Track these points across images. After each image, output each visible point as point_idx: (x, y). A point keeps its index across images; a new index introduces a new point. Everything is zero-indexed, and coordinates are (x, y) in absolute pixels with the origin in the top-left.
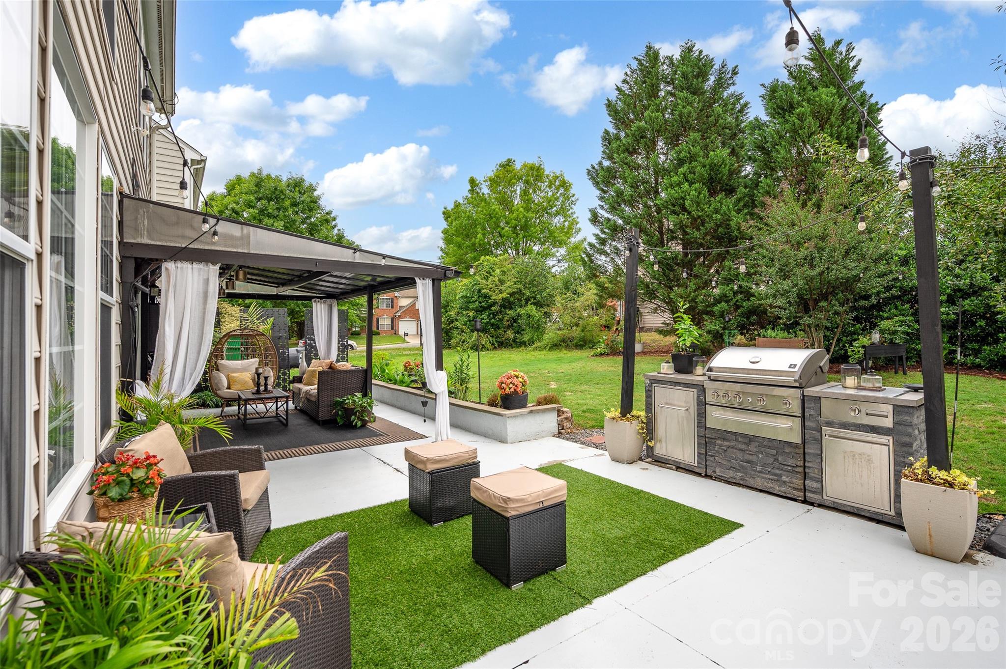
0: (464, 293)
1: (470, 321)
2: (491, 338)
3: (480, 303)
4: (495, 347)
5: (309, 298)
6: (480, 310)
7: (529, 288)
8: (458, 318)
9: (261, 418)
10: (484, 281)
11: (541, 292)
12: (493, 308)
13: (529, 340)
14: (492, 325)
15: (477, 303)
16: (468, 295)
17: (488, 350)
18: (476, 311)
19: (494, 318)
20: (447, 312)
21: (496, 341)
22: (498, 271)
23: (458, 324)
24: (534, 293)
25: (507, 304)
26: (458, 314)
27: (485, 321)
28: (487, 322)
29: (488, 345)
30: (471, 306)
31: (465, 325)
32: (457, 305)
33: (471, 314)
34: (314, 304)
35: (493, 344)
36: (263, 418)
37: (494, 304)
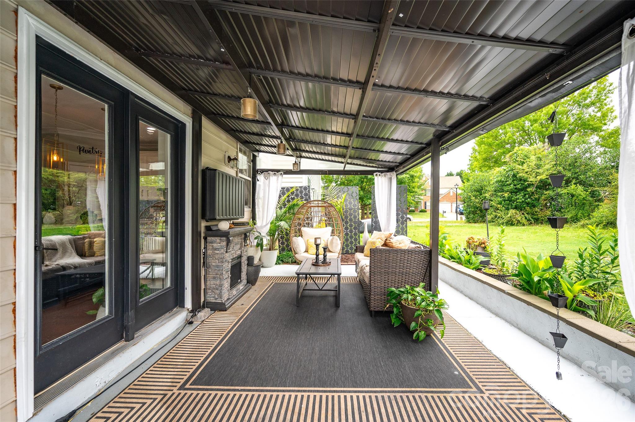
0: (499, 179)
1: (505, 201)
2: (526, 215)
3: (515, 185)
4: (531, 223)
5: (371, 173)
6: (516, 191)
7: (570, 170)
8: (492, 199)
9: (320, 290)
10: (520, 167)
11: (585, 173)
12: (529, 190)
13: (571, 218)
14: (528, 204)
15: (512, 185)
16: (503, 179)
17: (524, 225)
18: (511, 193)
19: (529, 197)
20: (481, 194)
21: (532, 218)
22: (533, 158)
23: (493, 203)
24: (575, 173)
25: (543, 185)
26: (492, 195)
27: (521, 201)
28: (523, 202)
29: (524, 221)
30: (506, 188)
31: (500, 203)
32: (491, 188)
33: (506, 195)
34: (376, 178)
35: (529, 220)
36: (321, 290)
37: (529, 185)
